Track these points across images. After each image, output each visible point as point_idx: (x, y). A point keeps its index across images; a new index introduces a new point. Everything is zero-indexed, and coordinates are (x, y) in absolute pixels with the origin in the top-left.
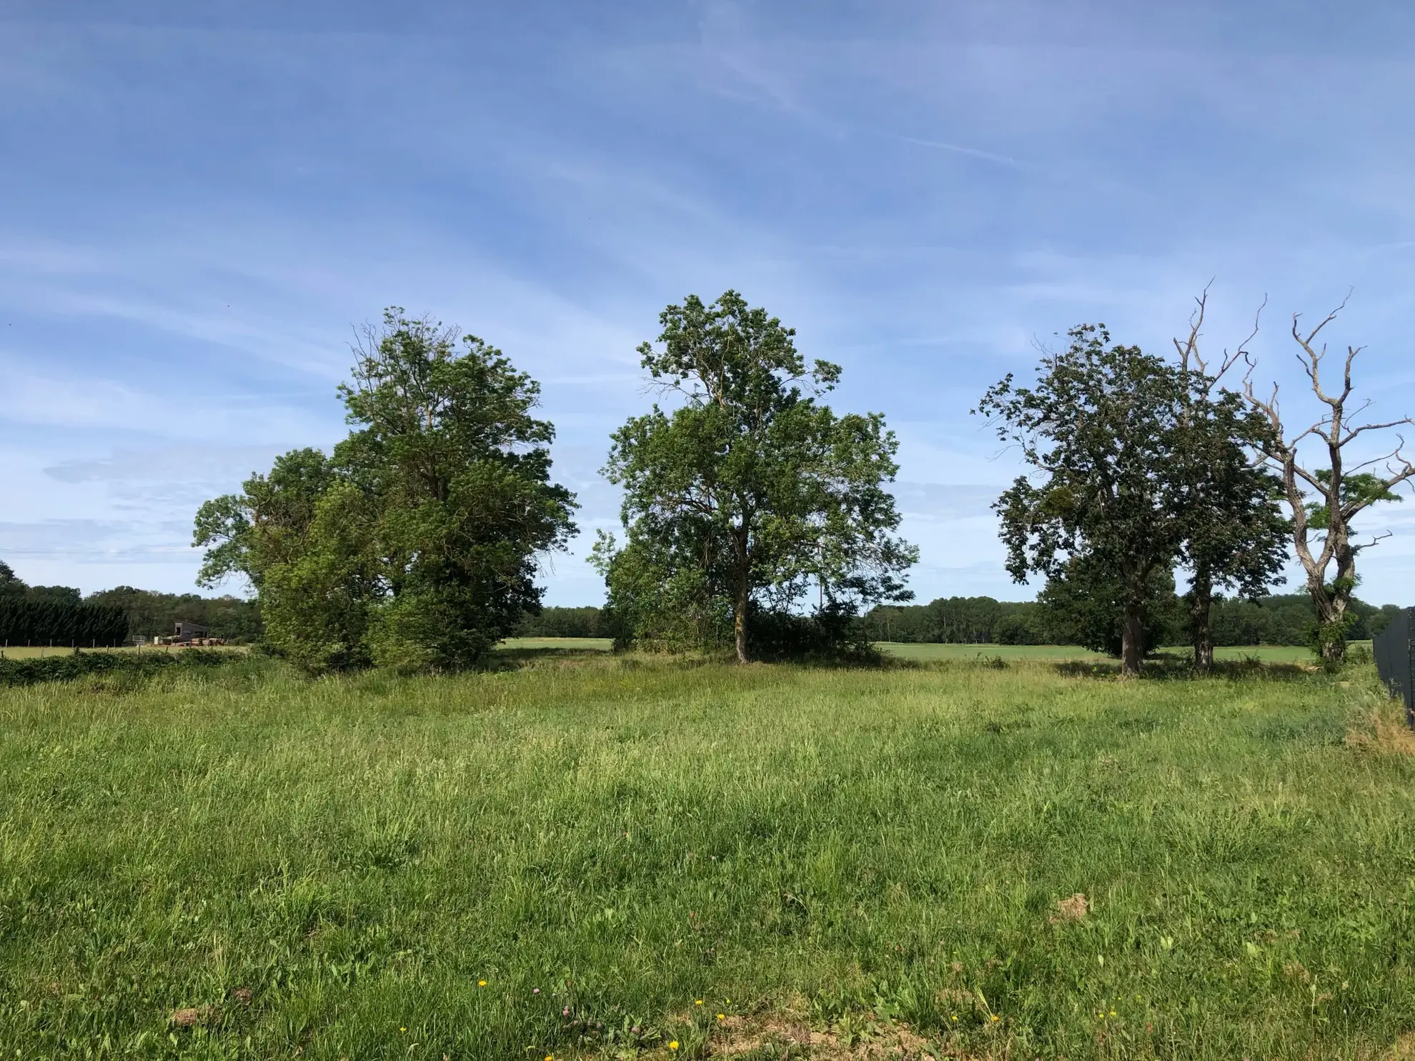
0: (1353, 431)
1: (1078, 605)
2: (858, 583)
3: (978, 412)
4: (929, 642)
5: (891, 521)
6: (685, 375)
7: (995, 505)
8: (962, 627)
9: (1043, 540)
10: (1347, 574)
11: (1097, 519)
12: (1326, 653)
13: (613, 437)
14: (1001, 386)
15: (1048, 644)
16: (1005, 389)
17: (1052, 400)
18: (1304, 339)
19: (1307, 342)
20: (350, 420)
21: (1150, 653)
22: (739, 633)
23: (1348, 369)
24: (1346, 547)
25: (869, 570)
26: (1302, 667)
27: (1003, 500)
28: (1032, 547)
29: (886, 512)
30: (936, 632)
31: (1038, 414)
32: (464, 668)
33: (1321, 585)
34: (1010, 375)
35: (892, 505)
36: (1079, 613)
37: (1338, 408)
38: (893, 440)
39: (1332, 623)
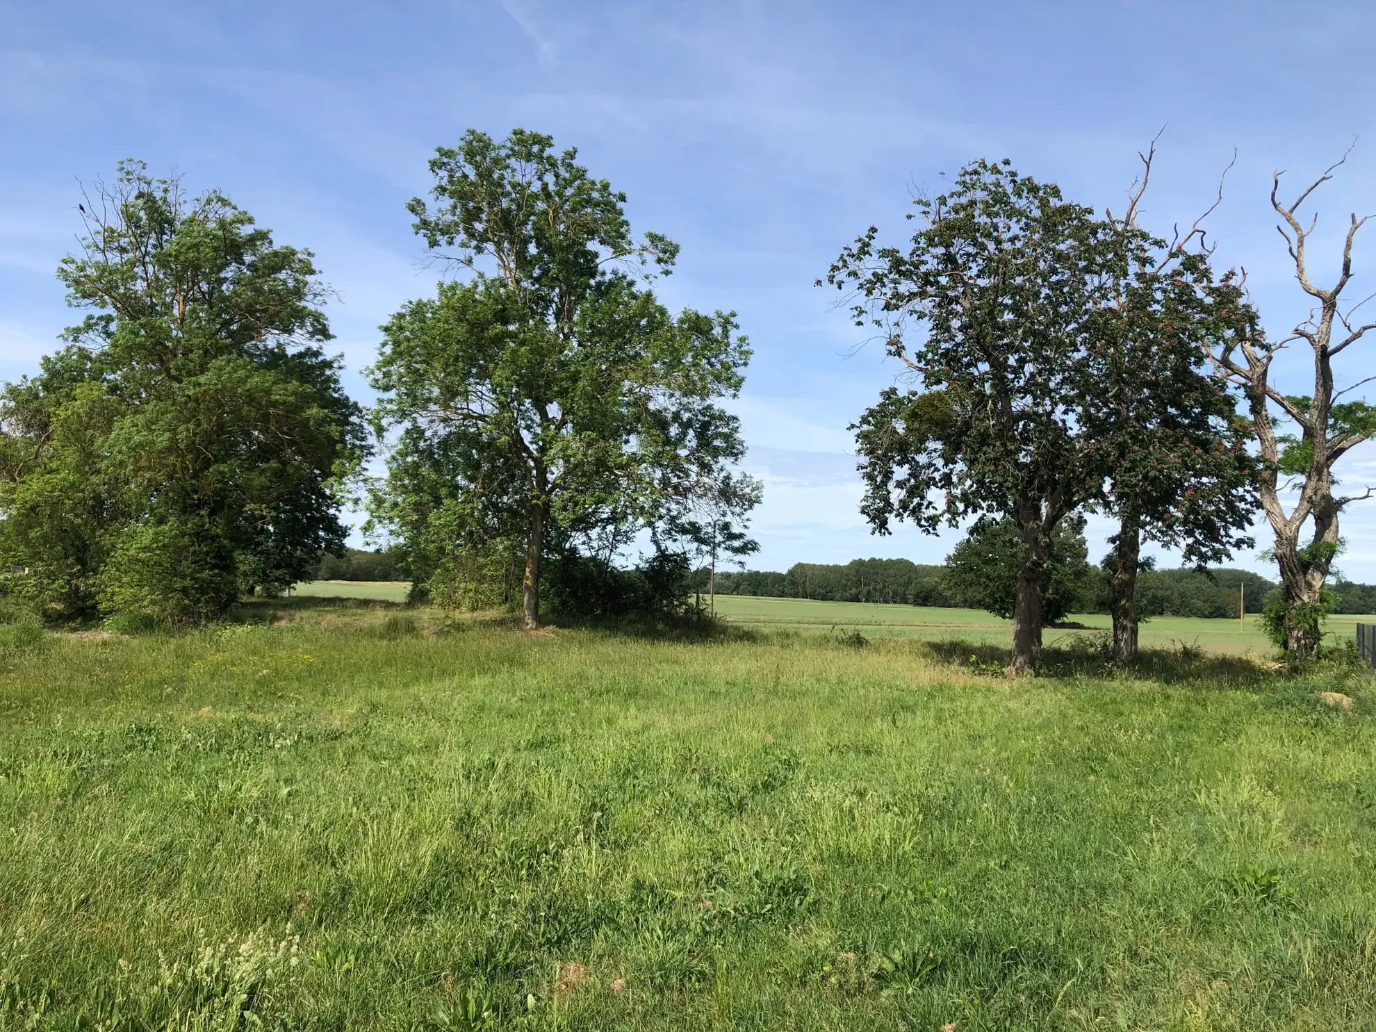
0: (1355, 330)
1: (987, 569)
2: (693, 531)
3: (825, 282)
4: (846, 600)
5: (733, 450)
6: (479, 250)
7: (853, 426)
8: (878, 587)
9: (913, 474)
10: (1328, 536)
11: (984, 439)
12: (1293, 645)
13: (386, 329)
14: (859, 244)
15: (961, 607)
16: (864, 250)
17: (929, 266)
18: (1286, 207)
19: (1291, 211)
20: (74, 303)
21: (1058, 621)
22: (528, 588)
23: (1348, 247)
24: (1327, 498)
25: (702, 513)
26: (1257, 662)
27: (864, 420)
28: (900, 485)
29: (727, 437)
30: (854, 591)
31: (906, 286)
32: (209, 619)
33: (1293, 550)
34: (874, 230)
35: (736, 430)
36: (988, 577)
37: (1330, 305)
38: (745, 348)
39: (1304, 604)
